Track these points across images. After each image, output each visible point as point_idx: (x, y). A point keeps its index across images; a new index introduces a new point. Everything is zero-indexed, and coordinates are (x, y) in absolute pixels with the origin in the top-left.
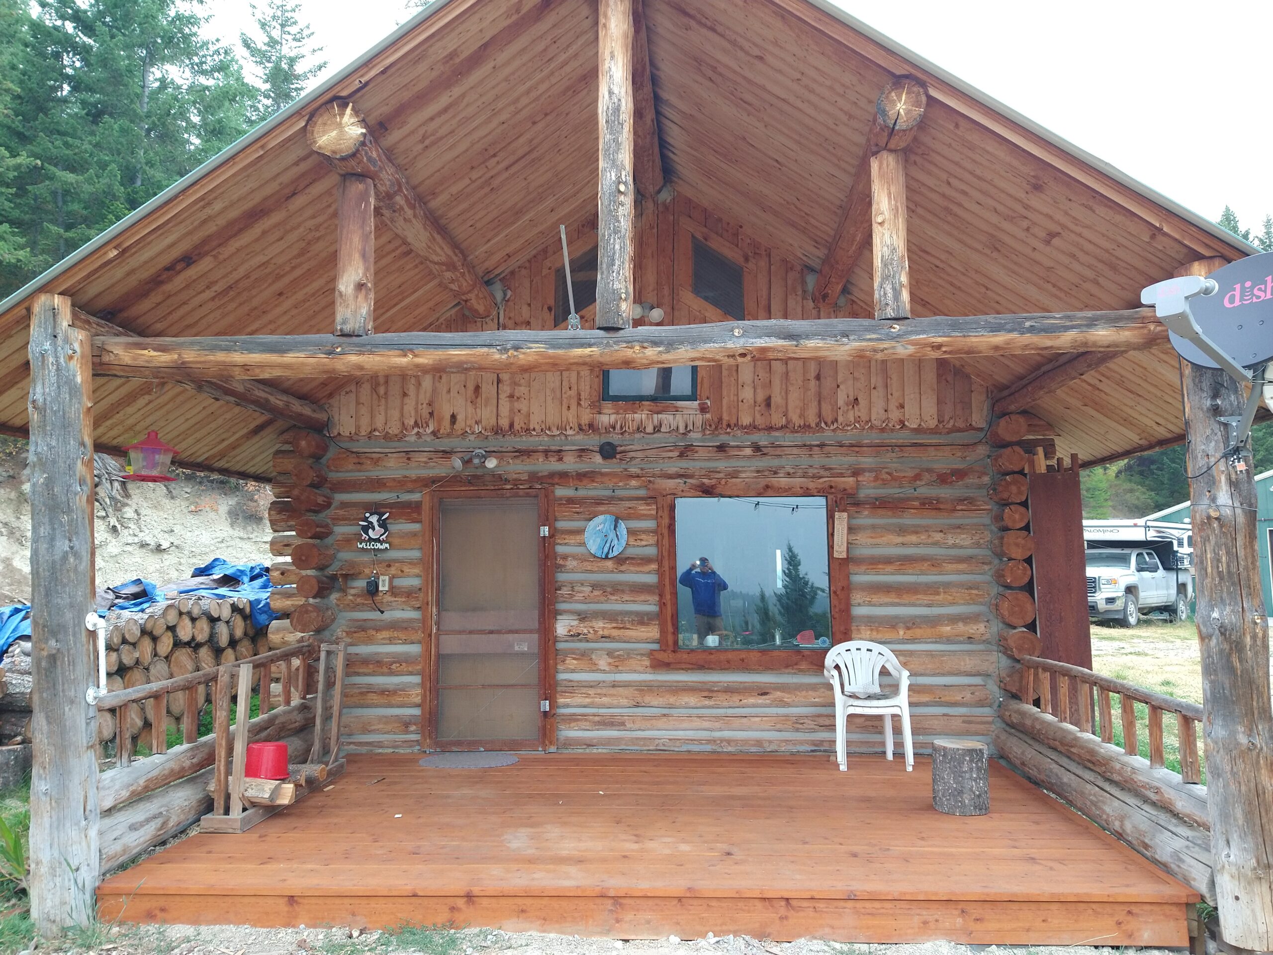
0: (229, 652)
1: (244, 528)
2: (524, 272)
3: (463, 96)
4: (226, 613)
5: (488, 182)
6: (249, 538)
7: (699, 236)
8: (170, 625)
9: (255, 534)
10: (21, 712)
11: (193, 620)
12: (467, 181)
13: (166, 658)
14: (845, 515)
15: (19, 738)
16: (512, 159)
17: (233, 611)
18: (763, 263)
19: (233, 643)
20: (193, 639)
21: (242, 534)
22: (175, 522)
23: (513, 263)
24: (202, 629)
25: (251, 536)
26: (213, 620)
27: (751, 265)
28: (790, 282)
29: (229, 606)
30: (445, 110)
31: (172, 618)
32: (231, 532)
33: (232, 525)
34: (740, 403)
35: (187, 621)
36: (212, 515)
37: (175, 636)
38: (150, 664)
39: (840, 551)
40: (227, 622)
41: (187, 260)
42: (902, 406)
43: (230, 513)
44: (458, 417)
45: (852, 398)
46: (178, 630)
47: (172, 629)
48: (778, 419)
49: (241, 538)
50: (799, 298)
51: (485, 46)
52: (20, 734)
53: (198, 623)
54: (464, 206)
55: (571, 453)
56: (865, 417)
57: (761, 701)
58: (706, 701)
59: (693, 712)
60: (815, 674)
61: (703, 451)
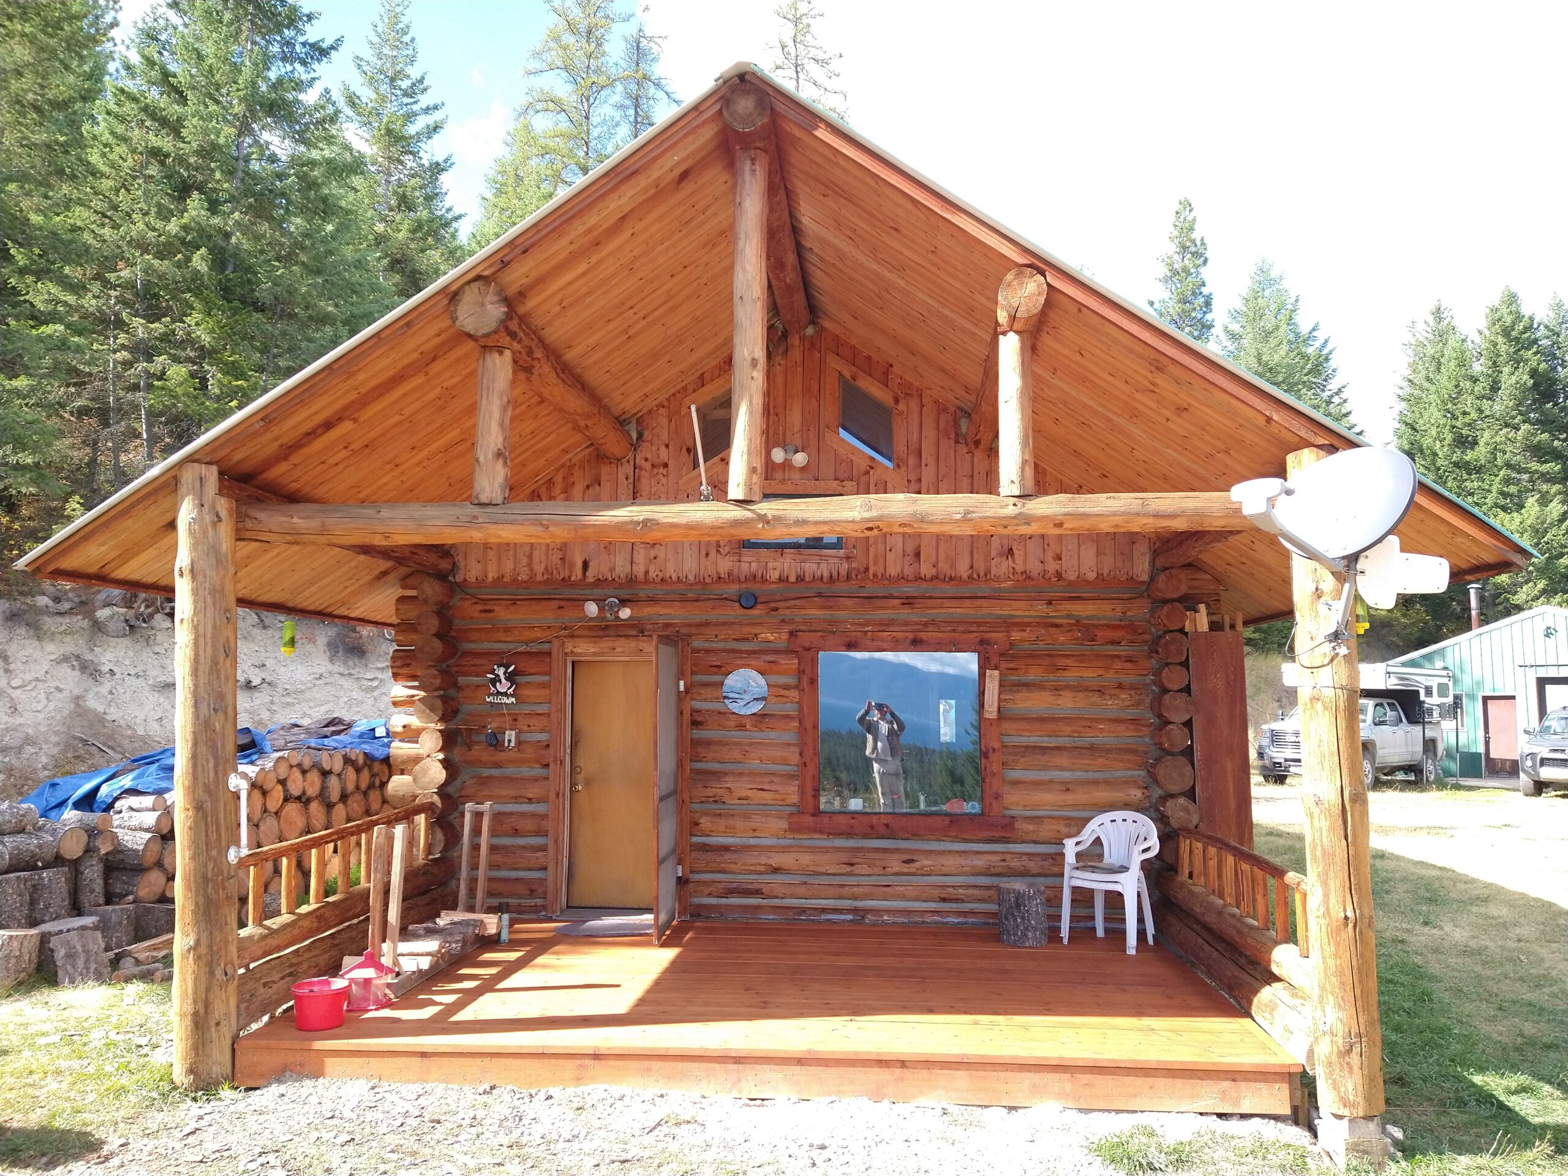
0: (340, 806)
1: (345, 663)
2: (662, 410)
3: (601, 261)
4: (338, 765)
5: (625, 331)
6: (350, 674)
7: (847, 374)
8: (281, 778)
9: (358, 669)
10: (132, 870)
11: (304, 772)
12: (603, 332)
13: (276, 813)
14: (996, 673)
15: (131, 898)
16: (649, 308)
17: (345, 763)
18: (914, 404)
19: (344, 797)
20: (304, 793)
21: (342, 670)
22: (268, 655)
23: (651, 403)
24: (313, 783)
25: (352, 672)
26: (325, 774)
27: (901, 407)
28: (942, 425)
29: (340, 757)
30: (584, 274)
31: (283, 772)
32: (330, 666)
33: (331, 660)
34: (888, 553)
35: (296, 774)
36: (309, 647)
37: (286, 790)
38: (260, 820)
39: (991, 710)
40: (339, 775)
41: (328, 425)
42: (1059, 558)
43: (329, 645)
44: (591, 564)
45: (1006, 549)
46: (288, 784)
47: (283, 782)
48: (926, 570)
49: (341, 674)
50: (952, 443)
51: (623, 218)
52: (131, 893)
53: (309, 775)
54: (600, 354)
55: (710, 604)
56: (1019, 569)
57: (905, 868)
58: (849, 869)
59: (837, 880)
60: (971, 841)
61: (849, 602)
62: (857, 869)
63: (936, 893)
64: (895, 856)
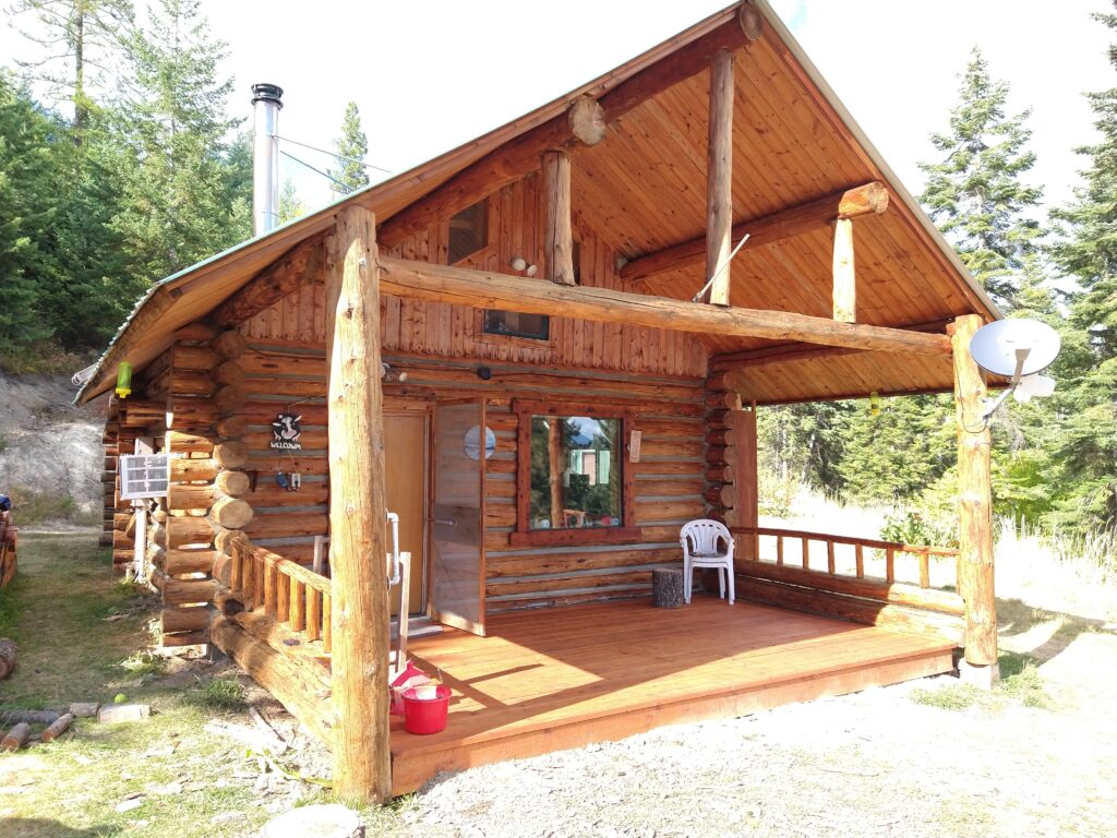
14: (639, 432)
18: (592, 243)
28: (607, 261)
34: (575, 346)
39: (635, 458)
45: (639, 350)
50: (613, 274)
55: (456, 374)
56: (646, 365)
57: (579, 566)
58: (545, 569)
59: (537, 579)
60: (614, 544)
61: (549, 380)
62: (550, 569)
63: (596, 581)
64: (573, 558)
